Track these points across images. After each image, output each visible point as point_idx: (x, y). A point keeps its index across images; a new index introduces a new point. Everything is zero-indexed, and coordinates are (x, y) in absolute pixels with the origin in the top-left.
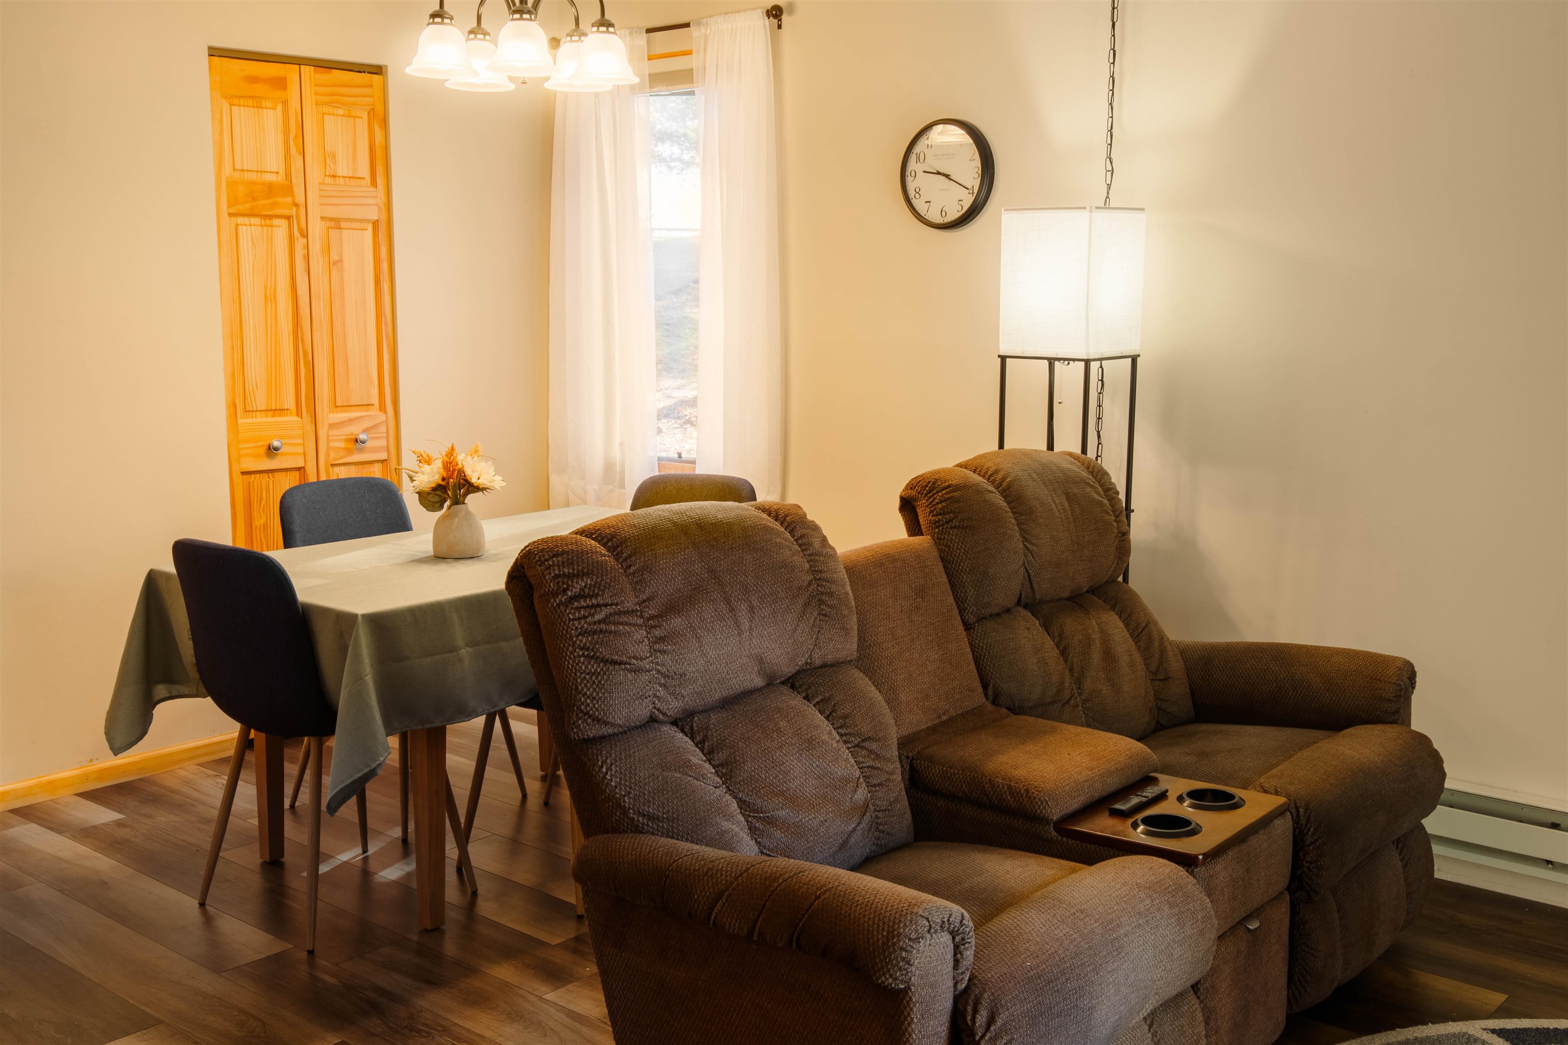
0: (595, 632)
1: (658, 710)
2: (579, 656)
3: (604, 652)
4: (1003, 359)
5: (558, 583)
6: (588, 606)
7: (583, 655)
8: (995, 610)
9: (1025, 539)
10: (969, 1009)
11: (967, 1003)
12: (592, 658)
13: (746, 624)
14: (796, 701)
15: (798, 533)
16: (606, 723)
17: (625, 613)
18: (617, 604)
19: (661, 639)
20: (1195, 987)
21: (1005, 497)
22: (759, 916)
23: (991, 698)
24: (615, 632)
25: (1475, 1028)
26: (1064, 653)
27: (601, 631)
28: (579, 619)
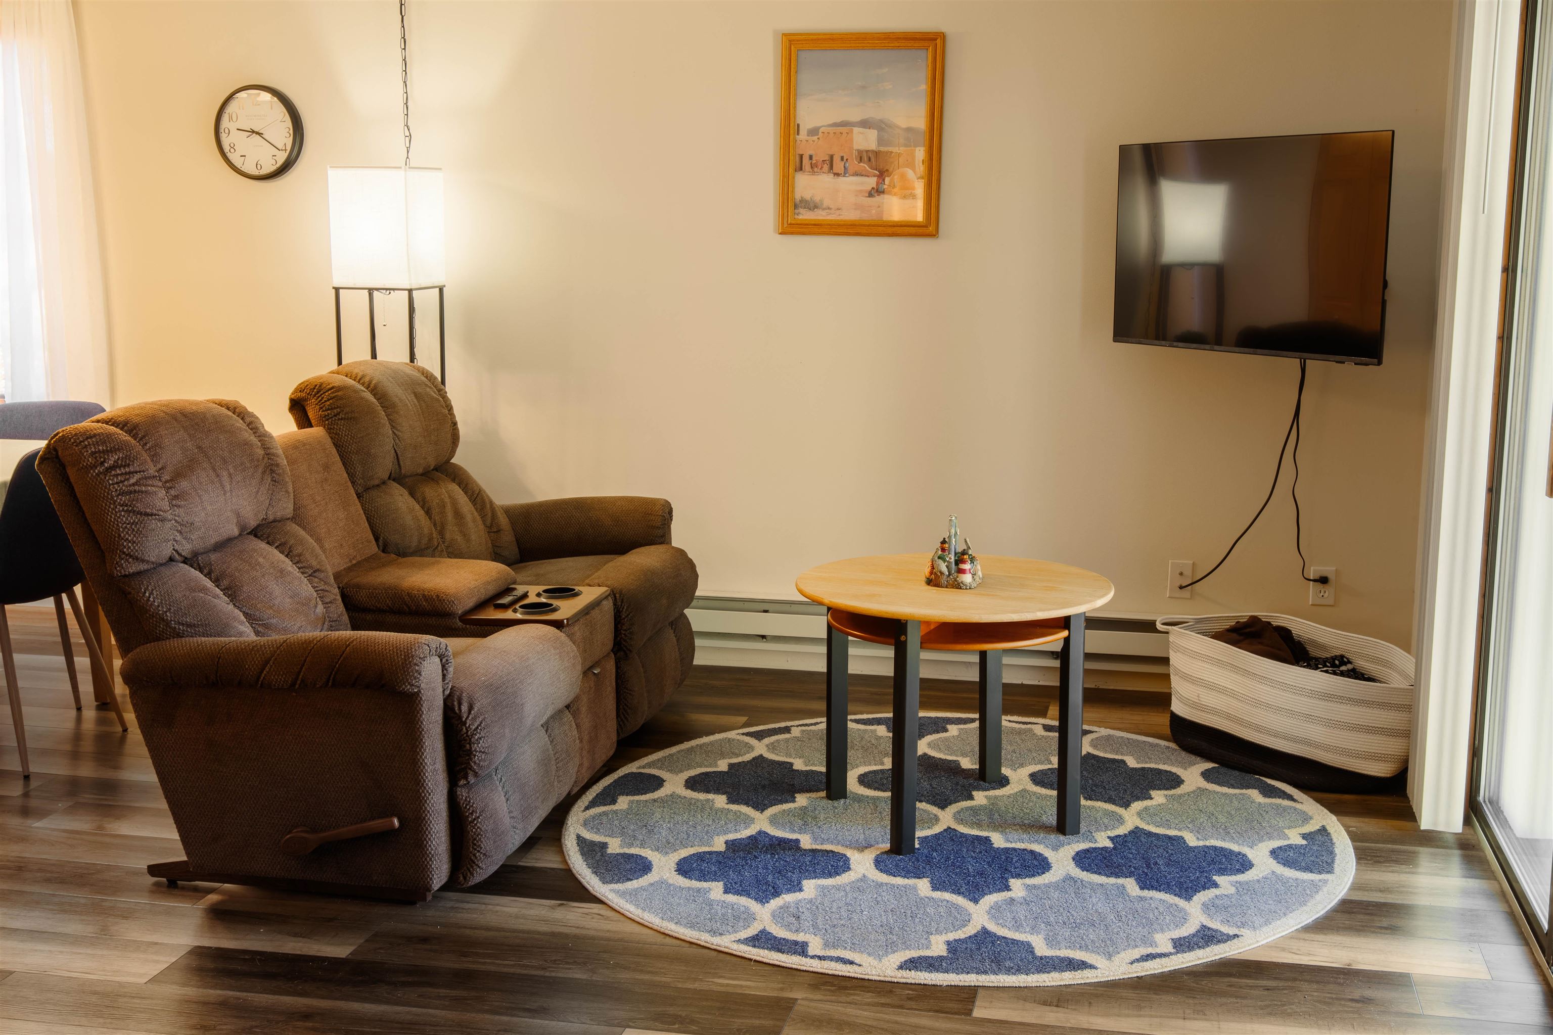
0: (131, 492)
1: (176, 551)
2: (119, 511)
3: (140, 507)
4: (337, 290)
5: (96, 458)
6: (122, 474)
7: (123, 510)
8: (377, 482)
9: (393, 427)
10: (456, 703)
11: (453, 701)
12: (130, 512)
13: (228, 488)
14: (263, 545)
15: (248, 420)
16: (143, 561)
17: (149, 478)
18: (144, 471)
19: (176, 497)
20: (568, 707)
21: (374, 395)
22: (301, 668)
23: (381, 548)
24: (146, 492)
25: (732, 735)
26: (428, 512)
27: (135, 491)
28: (117, 483)
